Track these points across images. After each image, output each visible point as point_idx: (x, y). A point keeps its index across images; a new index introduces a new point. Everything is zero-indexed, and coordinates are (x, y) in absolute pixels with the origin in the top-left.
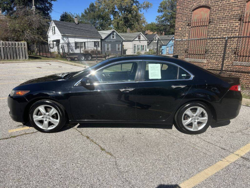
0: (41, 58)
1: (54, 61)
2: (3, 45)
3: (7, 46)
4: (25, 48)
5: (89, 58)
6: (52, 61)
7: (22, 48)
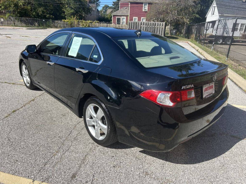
0: (177, 38)
1: (184, 42)
2: (146, 25)
3: (148, 26)
4: (162, 28)
5: (220, 42)
6: (182, 42)
7: (160, 28)
